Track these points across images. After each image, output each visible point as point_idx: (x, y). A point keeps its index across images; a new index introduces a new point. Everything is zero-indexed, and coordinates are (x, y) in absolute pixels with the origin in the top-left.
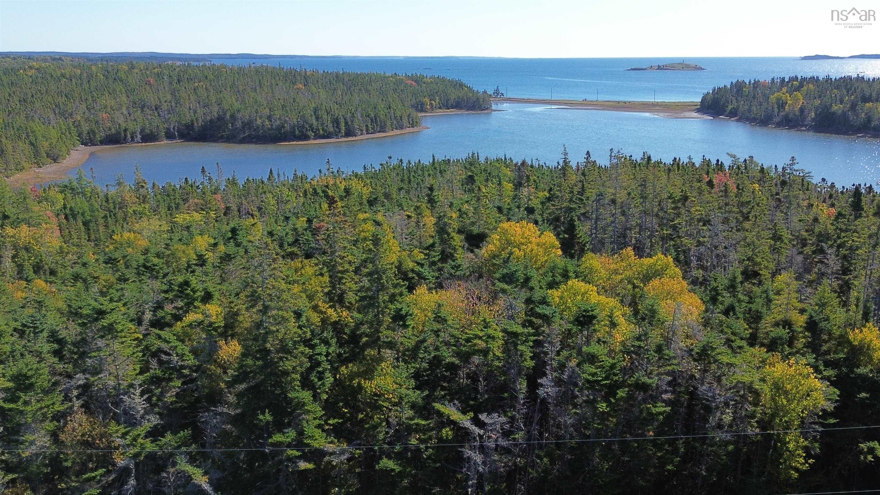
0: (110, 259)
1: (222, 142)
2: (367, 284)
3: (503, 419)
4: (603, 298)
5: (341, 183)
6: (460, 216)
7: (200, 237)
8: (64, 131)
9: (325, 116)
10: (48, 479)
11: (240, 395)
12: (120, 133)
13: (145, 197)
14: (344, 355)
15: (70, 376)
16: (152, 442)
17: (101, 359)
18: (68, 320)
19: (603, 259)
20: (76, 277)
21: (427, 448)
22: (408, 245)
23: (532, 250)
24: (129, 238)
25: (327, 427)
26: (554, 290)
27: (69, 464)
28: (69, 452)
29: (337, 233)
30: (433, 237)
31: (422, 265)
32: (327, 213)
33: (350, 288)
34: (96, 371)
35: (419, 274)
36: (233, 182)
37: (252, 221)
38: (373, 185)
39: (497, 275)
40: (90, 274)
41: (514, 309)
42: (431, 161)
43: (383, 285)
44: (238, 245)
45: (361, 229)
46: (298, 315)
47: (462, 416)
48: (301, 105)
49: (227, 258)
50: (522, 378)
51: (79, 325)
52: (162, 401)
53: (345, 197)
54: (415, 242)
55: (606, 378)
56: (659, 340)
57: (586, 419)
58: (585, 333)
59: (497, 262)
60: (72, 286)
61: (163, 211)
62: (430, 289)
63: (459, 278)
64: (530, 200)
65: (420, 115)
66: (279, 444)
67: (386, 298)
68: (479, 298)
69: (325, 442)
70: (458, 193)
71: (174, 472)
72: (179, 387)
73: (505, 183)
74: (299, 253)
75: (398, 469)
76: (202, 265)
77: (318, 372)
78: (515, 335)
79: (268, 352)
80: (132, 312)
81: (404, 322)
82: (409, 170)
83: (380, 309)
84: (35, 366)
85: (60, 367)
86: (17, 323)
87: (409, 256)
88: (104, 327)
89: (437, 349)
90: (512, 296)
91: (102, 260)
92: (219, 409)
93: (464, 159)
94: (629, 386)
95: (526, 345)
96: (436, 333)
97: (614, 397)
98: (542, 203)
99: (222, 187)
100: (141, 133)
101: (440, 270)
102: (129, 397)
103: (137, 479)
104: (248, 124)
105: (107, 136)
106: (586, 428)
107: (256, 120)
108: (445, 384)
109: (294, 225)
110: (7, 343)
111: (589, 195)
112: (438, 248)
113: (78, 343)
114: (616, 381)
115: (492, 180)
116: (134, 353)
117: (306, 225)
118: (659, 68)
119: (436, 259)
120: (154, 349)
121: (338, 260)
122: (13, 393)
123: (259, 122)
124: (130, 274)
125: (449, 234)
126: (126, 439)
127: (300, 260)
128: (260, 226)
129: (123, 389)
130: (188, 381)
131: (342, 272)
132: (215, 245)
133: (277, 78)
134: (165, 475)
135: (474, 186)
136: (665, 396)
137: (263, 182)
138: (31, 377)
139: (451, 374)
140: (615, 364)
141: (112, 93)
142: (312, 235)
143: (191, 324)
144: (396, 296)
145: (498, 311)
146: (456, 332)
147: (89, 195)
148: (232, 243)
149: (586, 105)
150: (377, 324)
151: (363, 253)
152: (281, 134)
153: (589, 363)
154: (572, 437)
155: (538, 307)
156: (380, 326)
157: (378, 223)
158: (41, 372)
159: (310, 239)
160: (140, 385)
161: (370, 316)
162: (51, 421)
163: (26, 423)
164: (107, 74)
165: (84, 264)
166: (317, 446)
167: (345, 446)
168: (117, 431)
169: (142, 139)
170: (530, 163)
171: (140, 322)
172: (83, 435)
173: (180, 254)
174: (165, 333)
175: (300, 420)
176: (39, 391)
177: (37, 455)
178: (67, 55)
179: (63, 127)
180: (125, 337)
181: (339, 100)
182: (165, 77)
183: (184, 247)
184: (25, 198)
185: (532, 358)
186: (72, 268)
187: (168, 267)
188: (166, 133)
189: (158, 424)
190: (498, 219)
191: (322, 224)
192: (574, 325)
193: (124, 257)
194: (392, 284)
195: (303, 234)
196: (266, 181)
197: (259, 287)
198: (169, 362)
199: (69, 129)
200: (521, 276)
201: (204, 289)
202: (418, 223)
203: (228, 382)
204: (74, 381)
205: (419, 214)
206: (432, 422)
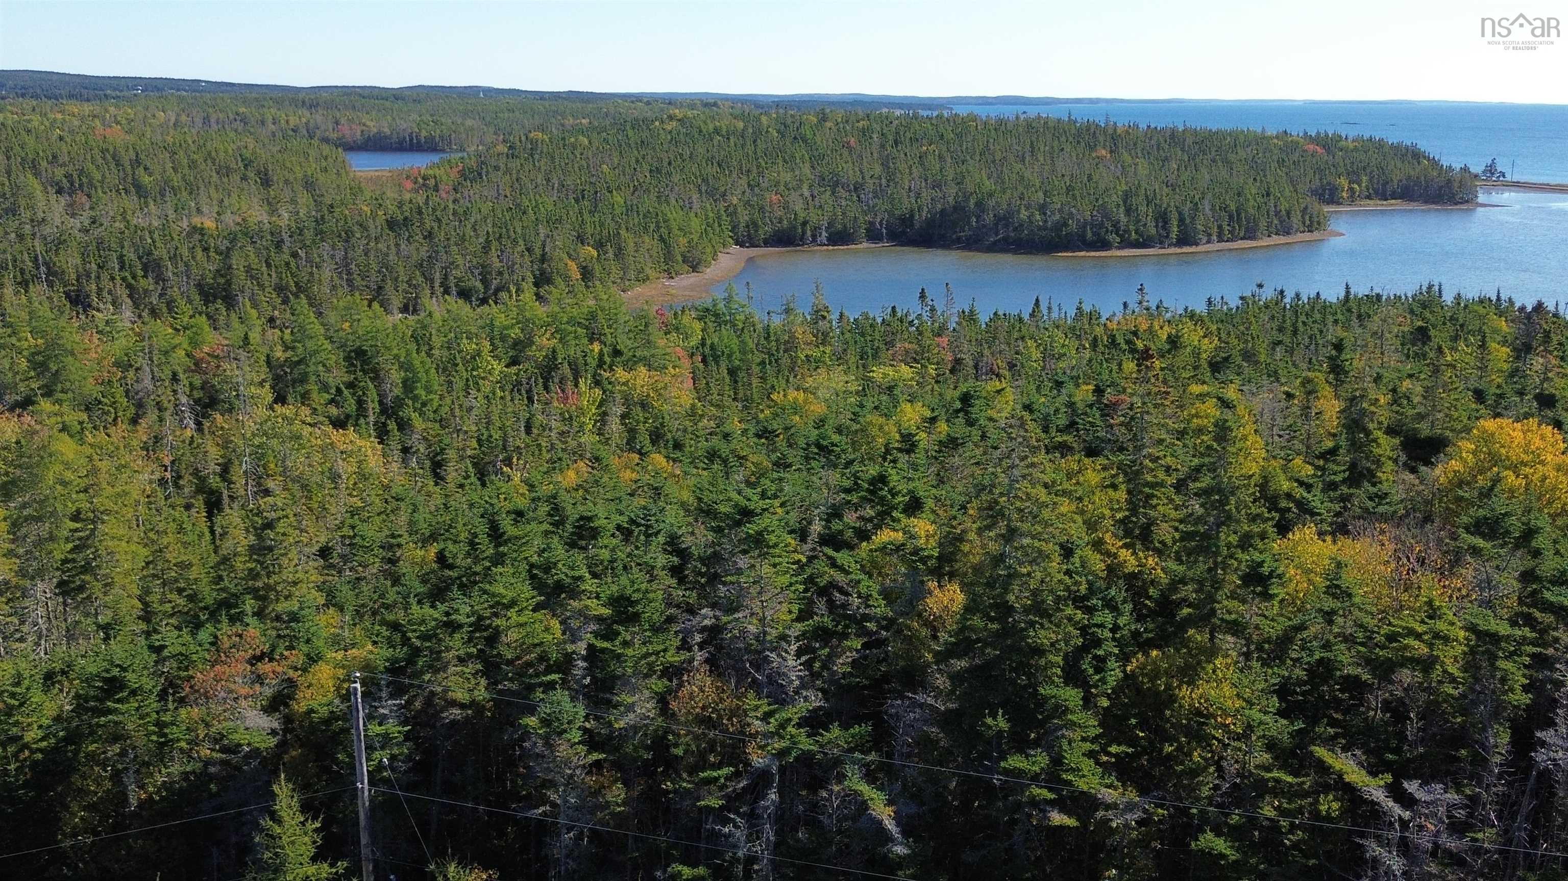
0: (765, 430)
1: (958, 248)
2: (1199, 510)
3: (1452, 797)
5: (1161, 328)
6: (1395, 401)
7: (909, 405)
8: (711, 220)
9: (1143, 208)
10: (648, 770)
11: (956, 678)
12: (795, 228)
13: (825, 335)
14: (1145, 636)
15: (691, 610)
16: (809, 736)
17: (742, 589)
18: (696, 521)
20: (712, 455)
21: (1293, 828)
22: (1282, 448)
23: (1544, 478)
24: (795, 399)
25: (1105, 758)
27: (679, 752)
28: (682, 732)
29: (1148, 413)
30: (1334, 435)
31: (1308, 487)
32: (1134, 375)
33: (1164, 516)
34: (732, 608)
35: (1301, 505)
36: (970, 317)
37: (998, 385)
38: (1223, 336)
39: (1465, 519)
40: (733, 451)
41: (1496, 588)
42: (1342, 295)
43: (1229, 517)
44: (971, 423)
45: (1194, 411)
46: (1067, 552)
47: (1368, 779)
48: (1102, 186)
49: (952, 444)
50: (1501, 724)
51: (713, 529)
52: (829, 669)
53: (1169, 352)
54: (1298, 445)
59: (1467, 495)
60: (704, 469)
61: (853, 359)
62: (1321, 534)
63: (1383, 517)
64: (1547, 379)
65: (1327, 209)
66: (1019, 773)
67: (1234, 539)
68: (1422, 561)
69: (1100, 784)
70: (1393, 359)
71: (839, 792)
72: (857, 651)
73: (1494, 345)
74: (1075, 445)
75: (1233, 855)
76: (908, 452)
77: (1096, 657)
78: (1494, 638)
79: (1010, 609)
80: (793, 517)
81: (1266, 588)
82: (1295, 310)
83: (1220, 559)
84: (644, 586)
85: (679, 594)
86: (621, 518)
87: (1285, 469)
88: (749, 536)
89: (1327, 646)
90: (1494, 563)
91: (753, 430)
92: (920, 697)
93: (1409, 295)
95: (1515, 662)
96: (1329, 616)
99: (952, 325)
100: (828, 229)
101: (1344, 499)
102: (779, 655)
103: (780, 792)
104: (1004, 220)
105: (775, 233)
107: (1019, 212)
108: (1337, 715)
109: (1070, 396)
110: (606, 547)
112: (1345, 457)
113: (709, 558)
115: (1466, 340)
116: (791, 585)
117: (1091, 398)
120: (822, 582)
121: (1147, 462)
122: (609, 626)
123: (1024, 214)
124: (794, 457)
125: (1368, 433)
126: (769, 723)
127: (1077, 457)
128: (1010, 395)
129: (771, 642)
130: (872, 643)
131: (1153, 486)
132: (933, 420)
133: (1063, 139)
134: (825, 794)
135: (1427, 348)
137: (1021, 320)
138: (637, 602)
139: (1352, 698)
141: (789, 161)
142: (1102, 416)
143: (885, 547)
144: (1252, 537)
145: (1459, 590)
146: (1368, 620)
147: (741, 326)
148: (960, 420)
150: (1212, 586)
151: (1194, 456)
152: (1059, 237)
155: (1548, 589)
156: (1217, 589)
157: (1225, 404)
158: (651, 597)
159: (1098, 423)
160: (797, 639)
161: (1200, 570)
162: (660, 678)
163: (624, 675)
164: (783, 127)
165: (726, 436)
166: (1085, 788)
167: (1135, 797)
168: (757, 708)
169: (829, 239)
170: (1551, 308)
171: (802, 535)
172: (704, 708)
173: (874, 431)
174: (843, 558)
175: (1057, 738)
176: (647, 627)
177: (635, 728)
178: (726, 98)
179: (711, 215)
180: (780, 556)
181: (1172, 178)
182: (875, 136)
183: (882, 420)
184: (646, 326)
185: (1526, 689)
186: (707, 441)
187: (855, 450)
188: (867, 230)
189: (820, 708)
190: (1475, 414)
191: (1122, 397)
193: (787, 429)
194: (1247, 514)
195: (1086, 414)
196: (1026, 317)
197: (1002, 494)
198: (845, 606)
199: (719, 218)
200: (1515, 525)
201: (910, 492)
202: (1306, 408)
203: (939, 652)
204: (698, 618)
205: (1309, 393)
206: (1308, 782)
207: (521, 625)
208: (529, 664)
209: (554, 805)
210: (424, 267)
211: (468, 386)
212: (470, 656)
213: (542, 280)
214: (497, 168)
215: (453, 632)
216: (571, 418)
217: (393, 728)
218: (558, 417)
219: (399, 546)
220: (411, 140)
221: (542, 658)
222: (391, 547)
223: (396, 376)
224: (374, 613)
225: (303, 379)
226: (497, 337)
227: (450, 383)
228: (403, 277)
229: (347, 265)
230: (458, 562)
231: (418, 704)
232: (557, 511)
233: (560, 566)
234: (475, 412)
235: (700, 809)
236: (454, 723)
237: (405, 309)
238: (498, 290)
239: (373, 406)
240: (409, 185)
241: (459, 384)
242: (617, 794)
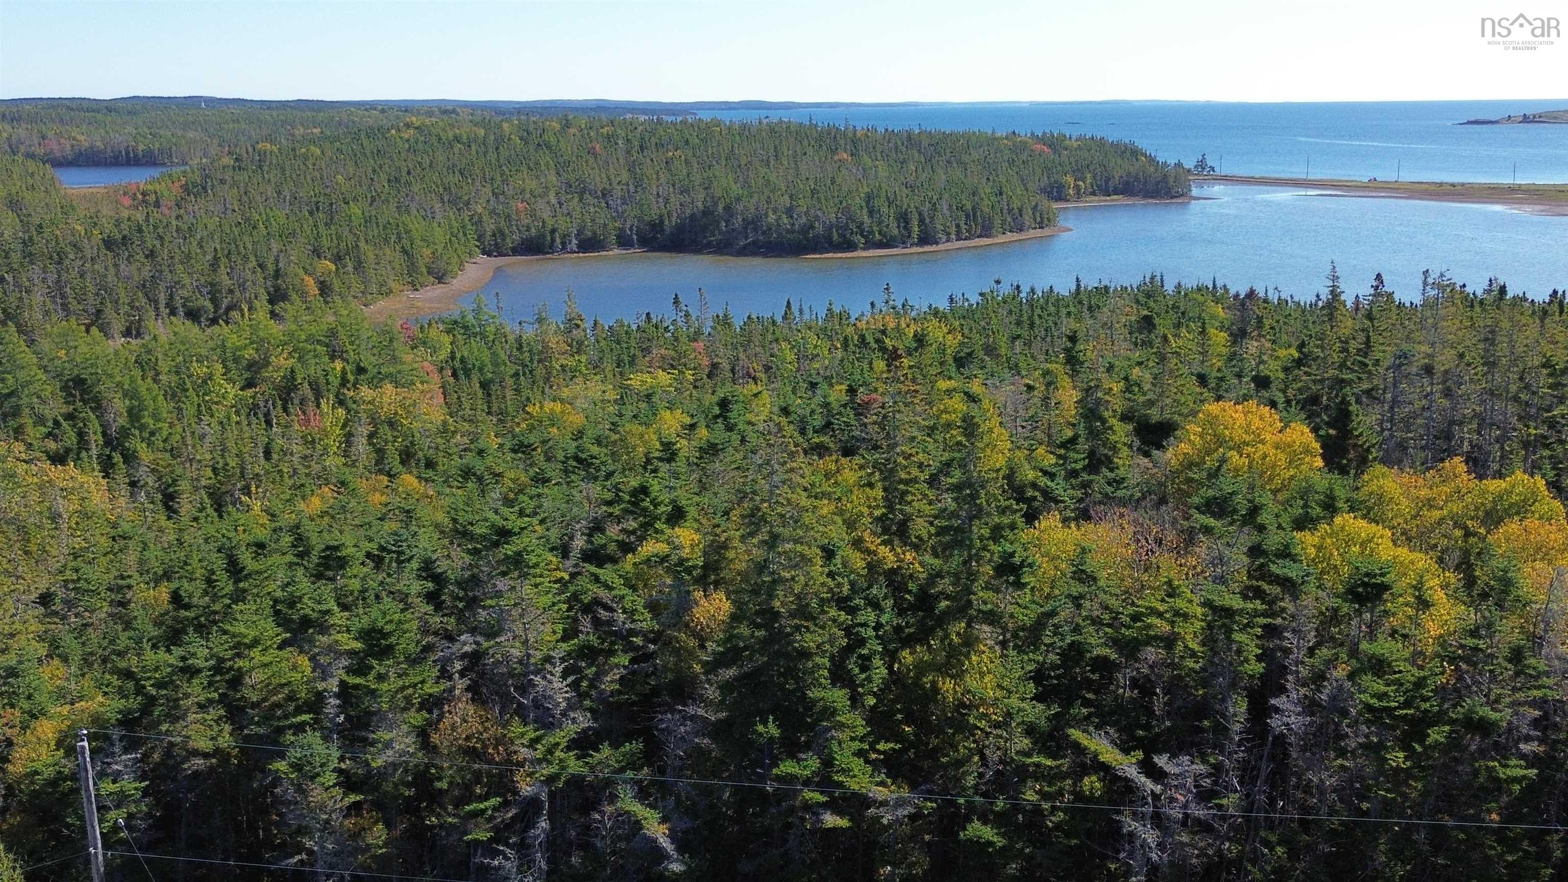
0: (521, 445)
1: (709, 253)
2: (952, 506)
3: (1200, 768)
4: (1403, 552)
5: (908, 326)
6: (1128, 390)
7: (668, 412)
8: (455, 230)
9: (885, 210)
10: (411, 808)
11: (726, 687)
12: (544, 236)
13: (580, 343)
14: (907, 630)
15: (450, 638)
16: (578, 758)
17: (502, 611)
18: (452, 543)
19: (1405, 478)
20: (467, 473)
21: (1054, 809)
22: (1025, 439)
23: (1265, 456)
25: (874, 756)
26: (1308, 533)
27: (443, 785)
28: (445, 765)
29: (899, 411)
30: (1074, 425)
31: (1052, 476)
32: (885, 375)
33: (919, 511)
34: (492, 633)
35: (1046, 493)
36: (724, 321)
37: (755, 389)
38: (966, 331)
39: (1196, 500)
40: (488, 468)
41: (1227, 563)
42: (1073, 288)
43: (980, 509)
44: (730, 428)
45: (942, 407)
46: (829, 553)
47: (1120, 757)
48: (845, 189)
49: (711, 450)
50: (1239, 694)
51: (469, 552)
52: (596, 688)
53: (916, 349)
54: (1040, 435)
55: (1407, 704)
56: (1516, 638)
57: (1362, 779)
58: (1367, 616)
59: (1196, 477)
60: (459, 488)
61: (609, 368)
62: (1065, 521)
63: (1122, 502)
64: (1262, 362)
65: (1055, 206)
66: (791, 779)
67: (986, 532)
68: (1159, 542)
69: (871, 782)
70: (1123, 347)
71: (611, 812)
72: (625, 667)
73: (1213, 331)
74: (832, 445)
75: (999, 842)
76: (669, 461)
77: (861, 656)
78: (1228, 612)
79: (776, 615)
80: (554, 534)
81: (1018, 577)
82: (1031, 303)
83: (974, 551)
84: (396, 617)
85: (436, 621)
86: (371, 545)
87: (1029, 458)
88: (507, 557)
89: (1077, 630)
90: (1224, 541)
91: (508, 445)
92: (691, 710)
93: (1135, 286)
94: (1452, 722)
95: (1249, 634)
96: (1077, 601)
97: (1422, 742)
98: (1286, 370)
99: (707, 330)
100: (577, 236)
101: (1085, 485)
102: (544, 678)
103: (551, 819)
104: (753, 223)
105: (523, 241)
106: (1363, 798)
107: (766, 215)
108: (1090, 696)
109: (825, 397)
110: (355, 576)
111: (1379, 355)
112: (1083, 446)
113: (467, 581)
114: (1426, 711)
115: (1187, 326)
116: (554, 604)
117: (845, 398)
118: (1526, 119)
119: (1079, 466)
120: (587, 599)
121: (900, 460)
122: (362, 660)
123: (772, 218)
124: (553, 471)
125: (1104, 421)
126: (536, 750)
127: (834, 458)
128: (767, 397)
129: (536, 664)
130: (642, 657)
131: (907, 482)
132: (693, 427)
133: (805, 142)
134: (597, 816)
135: (1153, 336)
136: (1524, 747)
137: (774, 323)
138: (390, 634)
139: (1102, 677)
140: (1425, 678)
141: (534, 169)
142: (856, 415)
143: (649, 560)
144: (1003, 528)
145: (1195, 567)
146: (1113, 602)
147: (491, 338)
148: (720, 425)
149: (1376, 189)
150: (968, 579)
151: (944, 450)
152: (807, 239)
153: (1374, 674)
154: (1332, 812)
155: (1274, 563)
156: (973, 581)
157: (972, 398)
158: (405, 626)
159: (853, 422)
160: (563, 660)
161: (955, 562)
162: (419, 710)
163: (380, 710)
164: (526, 134)
165: (480, 452)
166: (856, 787)
167: (905, 793)
168: (523, 735)
169: (579, 246)
170: (1262, 295)
171: (564, 551)
172: (468, 738)
174: (606, 573)
175: (827, 740)
176: (402, 659)
177: (395, 766)
179: (455, 224)
180: (541, 576)
181: (911, 180)
182: (620, 142)
183: (642, 429)
184: (391, 341)
185: (1259, 658)
187: (614, 461)
188: (618, 237)
189: (589, 728)
190: (1199, 397)
191: (874, 396)
192: (1345, 601)
193: (544, 442)
194: (997, 507)
195: (840, 413)
196: (779, 320)
197: (763, 501)
198: (611, 622)
199: (463, 227)
200: (1241, 503)
201: (673, 501)
202: (1046, 399)
203: (707, 662)
204: (457, 645)
205: (1049, 384)
206: (1065, 763)
207: (265, 665)
208: (277, 705)
209: (310, 852)
210: (147, 288)
211: (200, 412)
212: (210, 701)
213: (277, 297)
214: (223, 182)
215: (192, 677)
216: (313, 441)
217: (130, 785)
218: (299, 441)
219: (129, 587)
220: (127, 154)
221: (290, 698)
222: (120, 588)
223: (119, 405)
224: (105, 661)
225: (16, 412)
226: (231, 359)
227: (180, 410)
228: (124, 299)
229: (61, 288)
230: (195, 600)
231: (156, 756)
232: (299, 539)
233: (305, 600)
234: (208, 439)
235: (468, 843)
236: (196, 774)
237: (127, 333)
238: (229, 309)
239: (95, 438)
240: (127, 202)
241: (190, 410)
242: (378, 835)
